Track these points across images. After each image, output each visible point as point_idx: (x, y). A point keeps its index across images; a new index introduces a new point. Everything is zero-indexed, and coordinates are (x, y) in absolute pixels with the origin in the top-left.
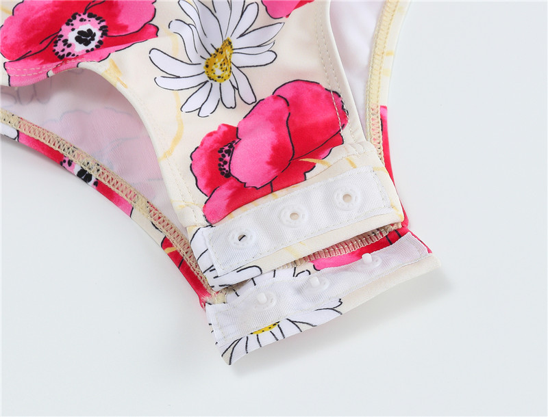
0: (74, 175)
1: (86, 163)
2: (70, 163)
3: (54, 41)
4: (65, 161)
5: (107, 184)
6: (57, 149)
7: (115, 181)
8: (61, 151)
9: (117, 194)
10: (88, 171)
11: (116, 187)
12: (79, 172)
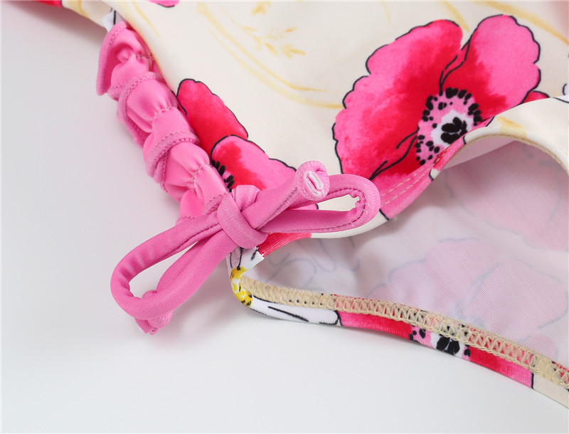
0: (432, 348)
1: (446, 328)
2: (423, 333)
3: (414, 144)
4: (415, 333)
5: (486, 349)
6: (399, 319)
7: (495, 343)
8: (406, 320)
9: (503, 360)
10: (451, 337)
11: (500, 349)
12: (438, 343)
